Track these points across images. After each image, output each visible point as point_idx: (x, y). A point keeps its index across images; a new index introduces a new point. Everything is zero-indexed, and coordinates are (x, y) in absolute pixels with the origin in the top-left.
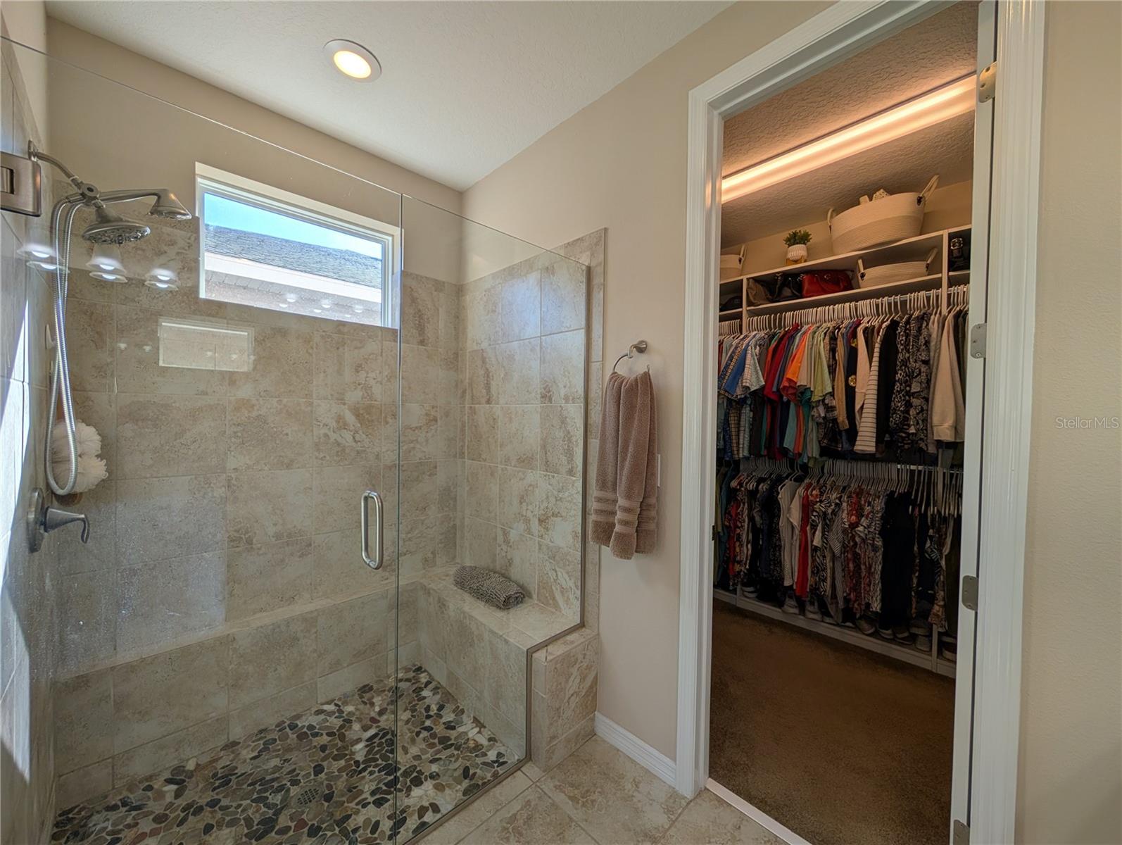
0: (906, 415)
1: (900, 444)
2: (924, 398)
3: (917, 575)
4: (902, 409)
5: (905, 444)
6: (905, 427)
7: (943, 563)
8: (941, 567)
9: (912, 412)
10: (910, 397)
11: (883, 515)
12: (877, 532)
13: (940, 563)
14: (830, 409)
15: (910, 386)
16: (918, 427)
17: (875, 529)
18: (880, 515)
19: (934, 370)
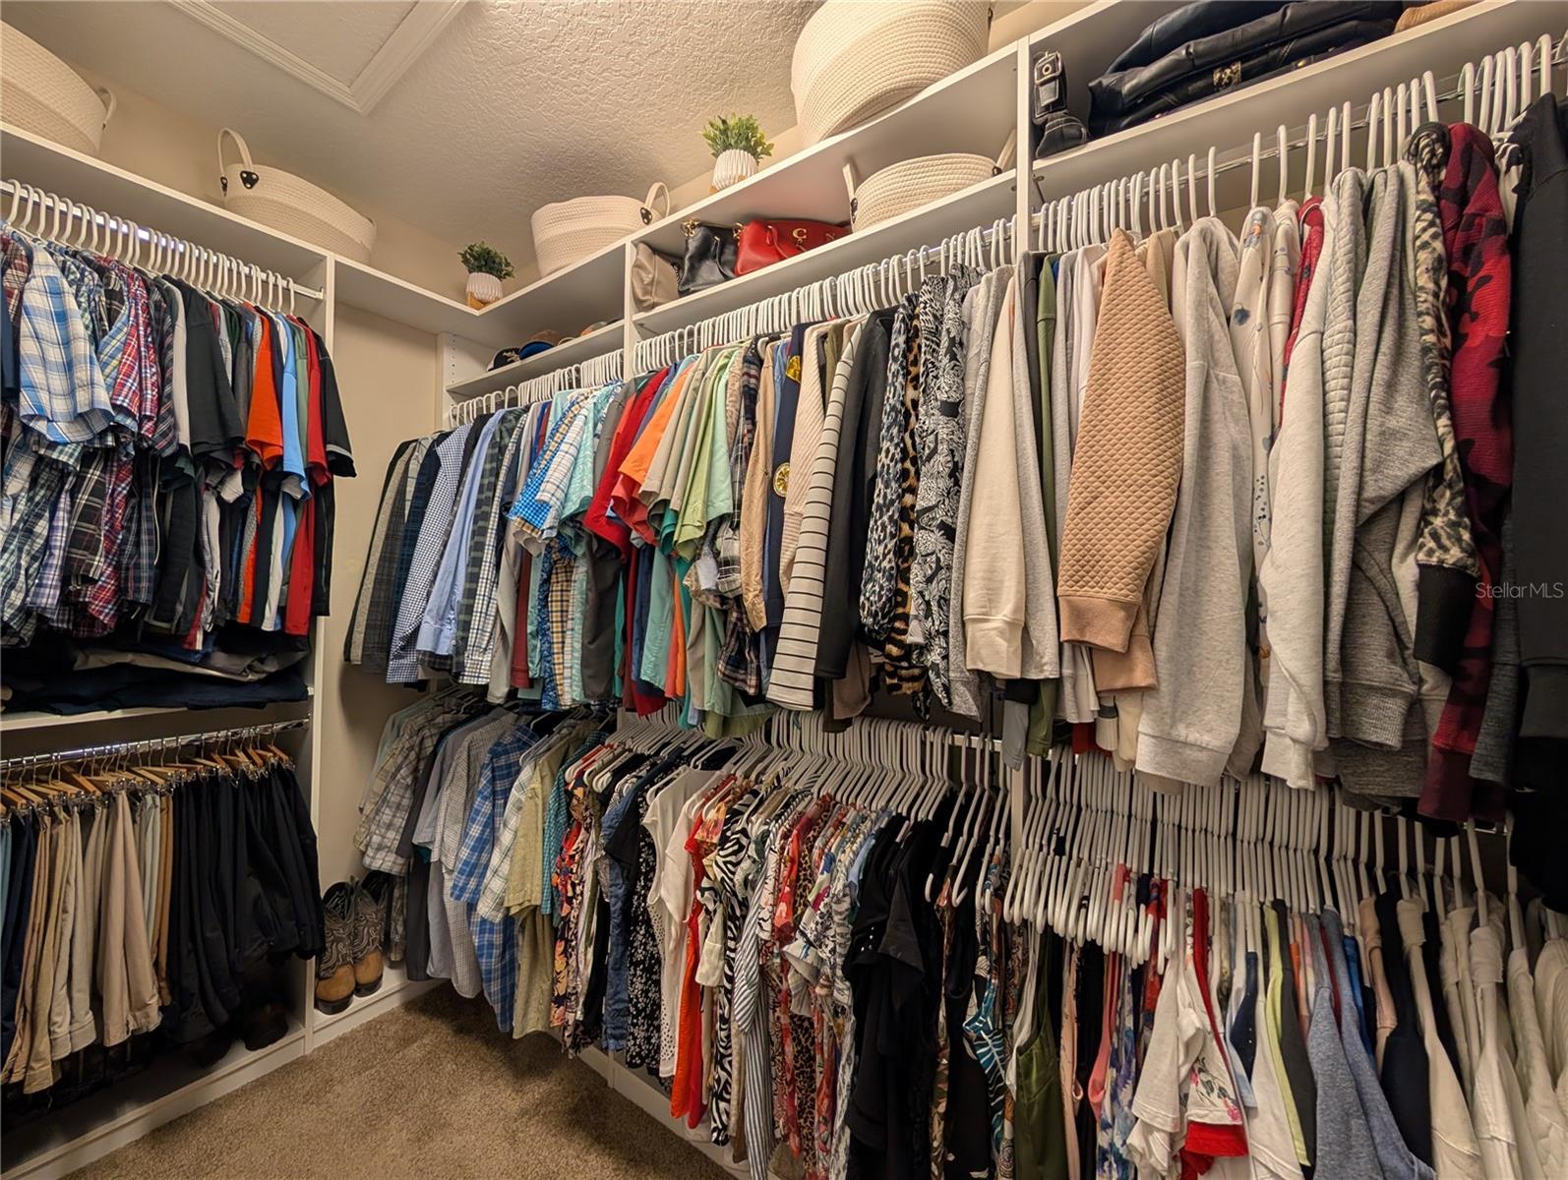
0: (902, 586)
1: (889, 681)
2: (943, 526)
3: (942, 1108)
4: (885, 564)
5: (902, 679)
6: (898, 624)
7: (1011, 1078)
8: (1005, 1089)
9: (917, 573)
10: (912, 528)
11: (853, 905)
12: (839, 961)
13: (1000, 1079)
14: (726, 565)
15: (913, 491)
16: (929, 623)
17: (833, 951)
18: (846, 905)
19: (972, 434)
